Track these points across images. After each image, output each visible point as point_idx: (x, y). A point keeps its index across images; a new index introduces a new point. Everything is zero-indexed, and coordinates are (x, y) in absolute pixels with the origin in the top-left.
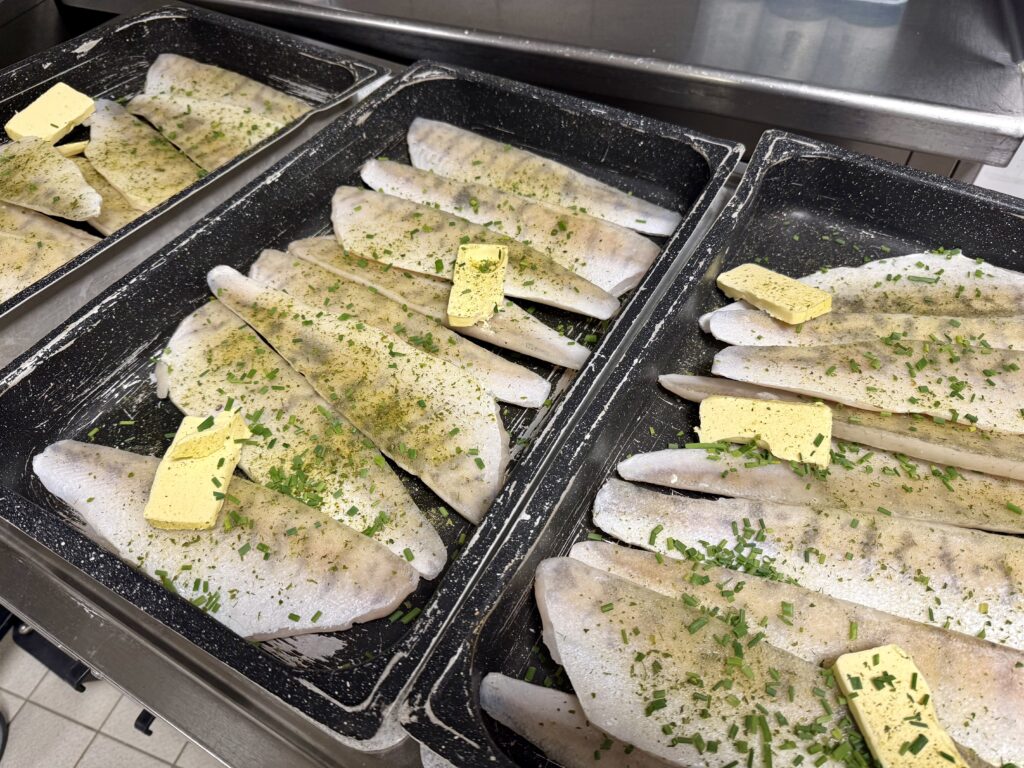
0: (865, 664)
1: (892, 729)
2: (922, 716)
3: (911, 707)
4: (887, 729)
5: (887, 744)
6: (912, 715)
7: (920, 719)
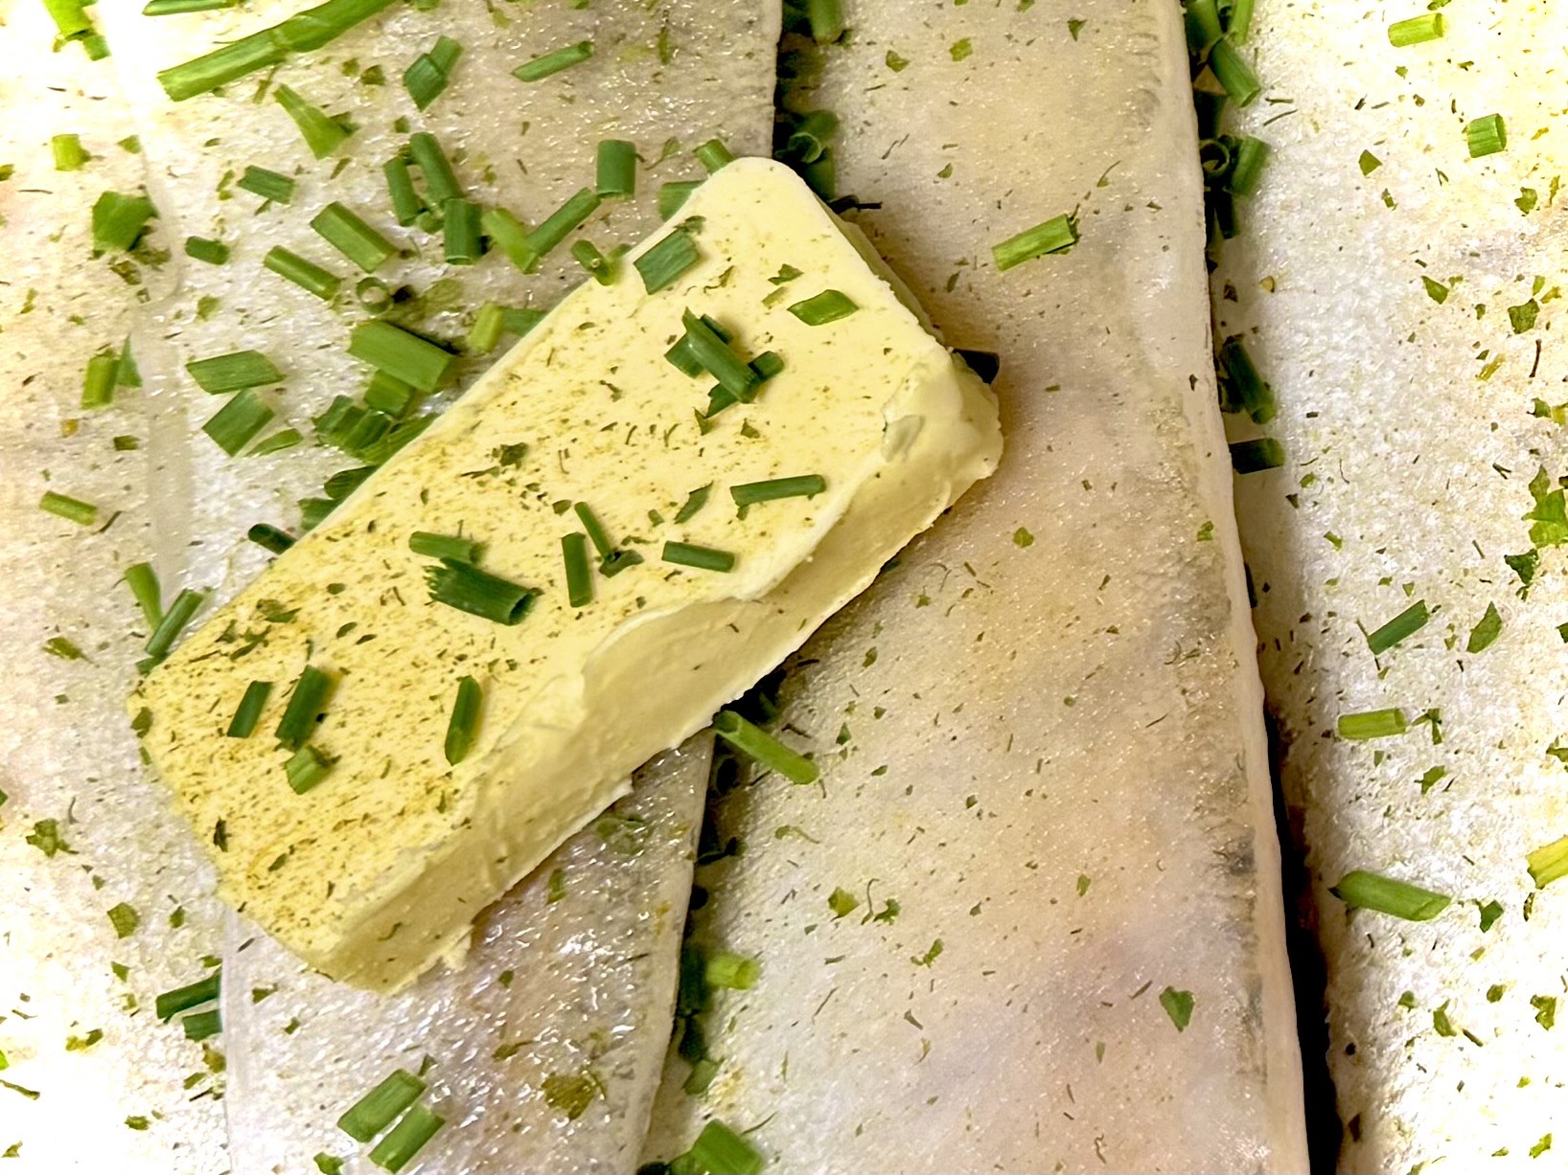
0: (788, 273)
1: (524, 478)
2: (625, 577)
3: (655, 519)
4: (513, 454)
5: (445, 477)
6: (617, 536)
7: (608, 571)
